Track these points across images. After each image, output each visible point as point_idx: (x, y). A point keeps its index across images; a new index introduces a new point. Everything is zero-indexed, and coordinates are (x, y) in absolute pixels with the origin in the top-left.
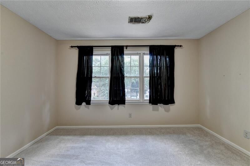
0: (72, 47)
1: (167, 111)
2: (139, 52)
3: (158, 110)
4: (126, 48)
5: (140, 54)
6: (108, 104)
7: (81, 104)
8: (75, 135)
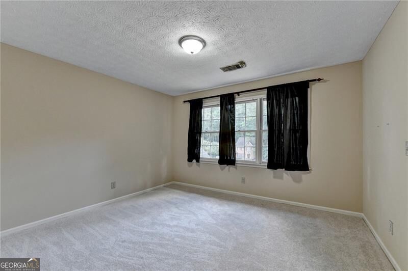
0: (184, 102)
1: (298, 180)
2: (255, 98)
3: (281, 178)
4: (239, 95)
5: (257, 99)
6: (217, 163)
7: (191, 161)
8: (185, 191)
